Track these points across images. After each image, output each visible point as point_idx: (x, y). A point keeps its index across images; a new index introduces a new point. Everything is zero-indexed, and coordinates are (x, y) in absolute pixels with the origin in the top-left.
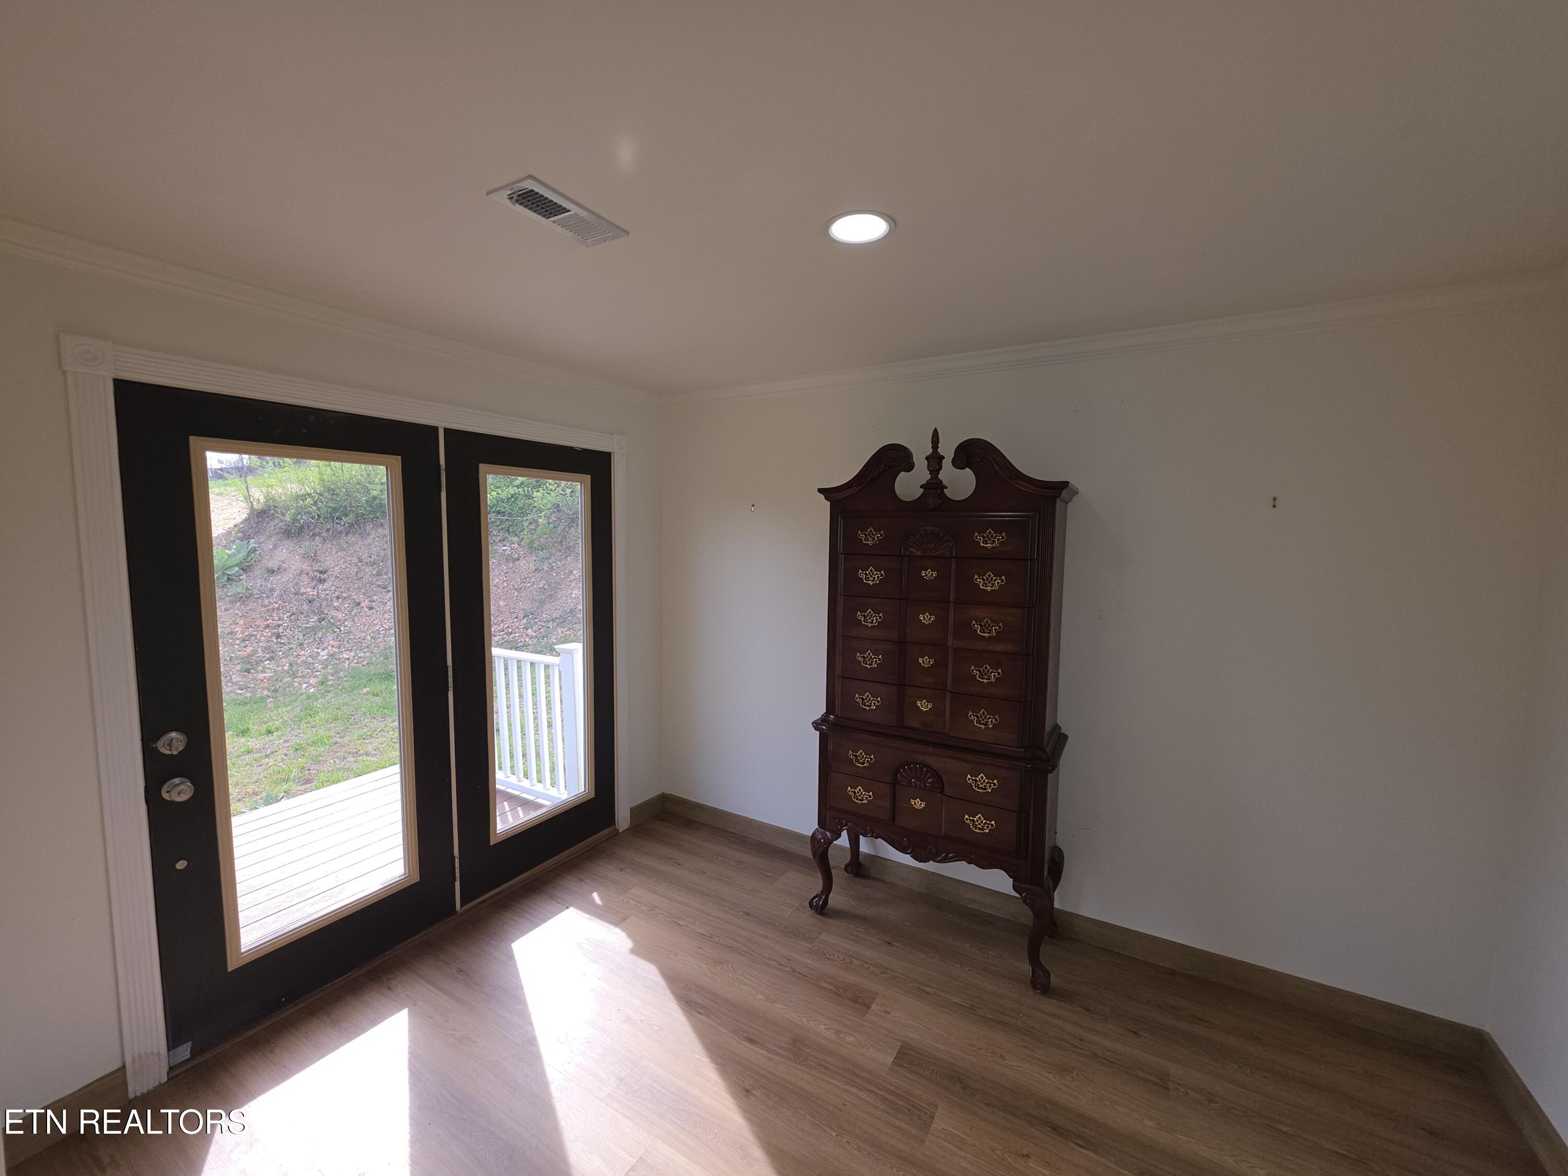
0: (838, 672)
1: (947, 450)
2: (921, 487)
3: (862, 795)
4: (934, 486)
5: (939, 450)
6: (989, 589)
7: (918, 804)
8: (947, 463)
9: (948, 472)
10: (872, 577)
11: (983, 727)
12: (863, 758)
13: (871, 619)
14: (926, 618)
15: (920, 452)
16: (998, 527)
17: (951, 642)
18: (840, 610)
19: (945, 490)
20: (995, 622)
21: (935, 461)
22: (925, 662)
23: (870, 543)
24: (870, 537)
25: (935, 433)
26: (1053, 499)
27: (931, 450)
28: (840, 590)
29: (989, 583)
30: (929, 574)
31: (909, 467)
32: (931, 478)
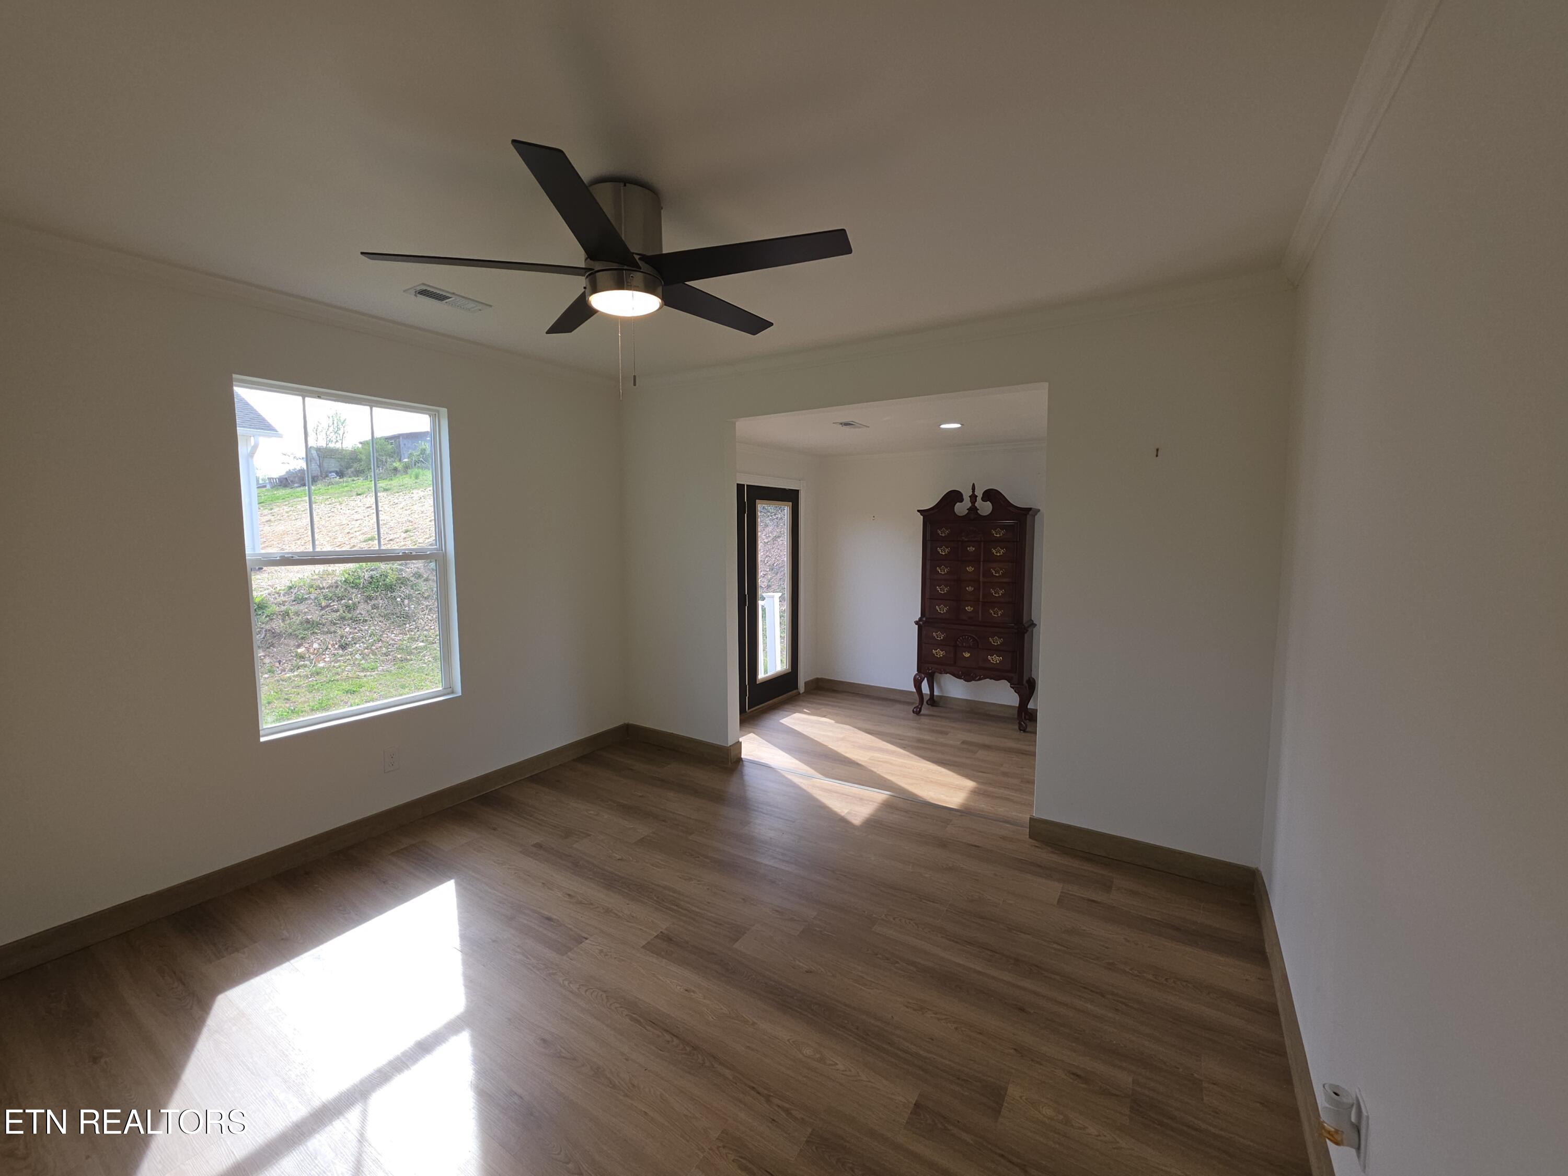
0: (927, 596)
1: (979, 493)
2: (968, 509)
3: (939, 653)
4: (973, 509)
5: (975, 493)
6: (998, 554)
7: (967, 655)
8: (979, 499)
9: (979, 503)
10: (943, 551)
11: (996, 616)
12: (939, 636)
13: (942, 571)
14: (970, 569)
15: (967, 494)
16: (1003, 527)
17: (981, 579)
18: (928, 567)
19: (978, 511)
20: (1001, 569)
21: (973, 498)
22: (970, 589)
23: (943, 535)
24: (943, 533)
25: (974, 485)
26: (1026, 515)
27: (972, 493)
28: (928, 557)
29: (998, 552)
30: (971, 549)
31: (961, 500)
32: (972, 506)
